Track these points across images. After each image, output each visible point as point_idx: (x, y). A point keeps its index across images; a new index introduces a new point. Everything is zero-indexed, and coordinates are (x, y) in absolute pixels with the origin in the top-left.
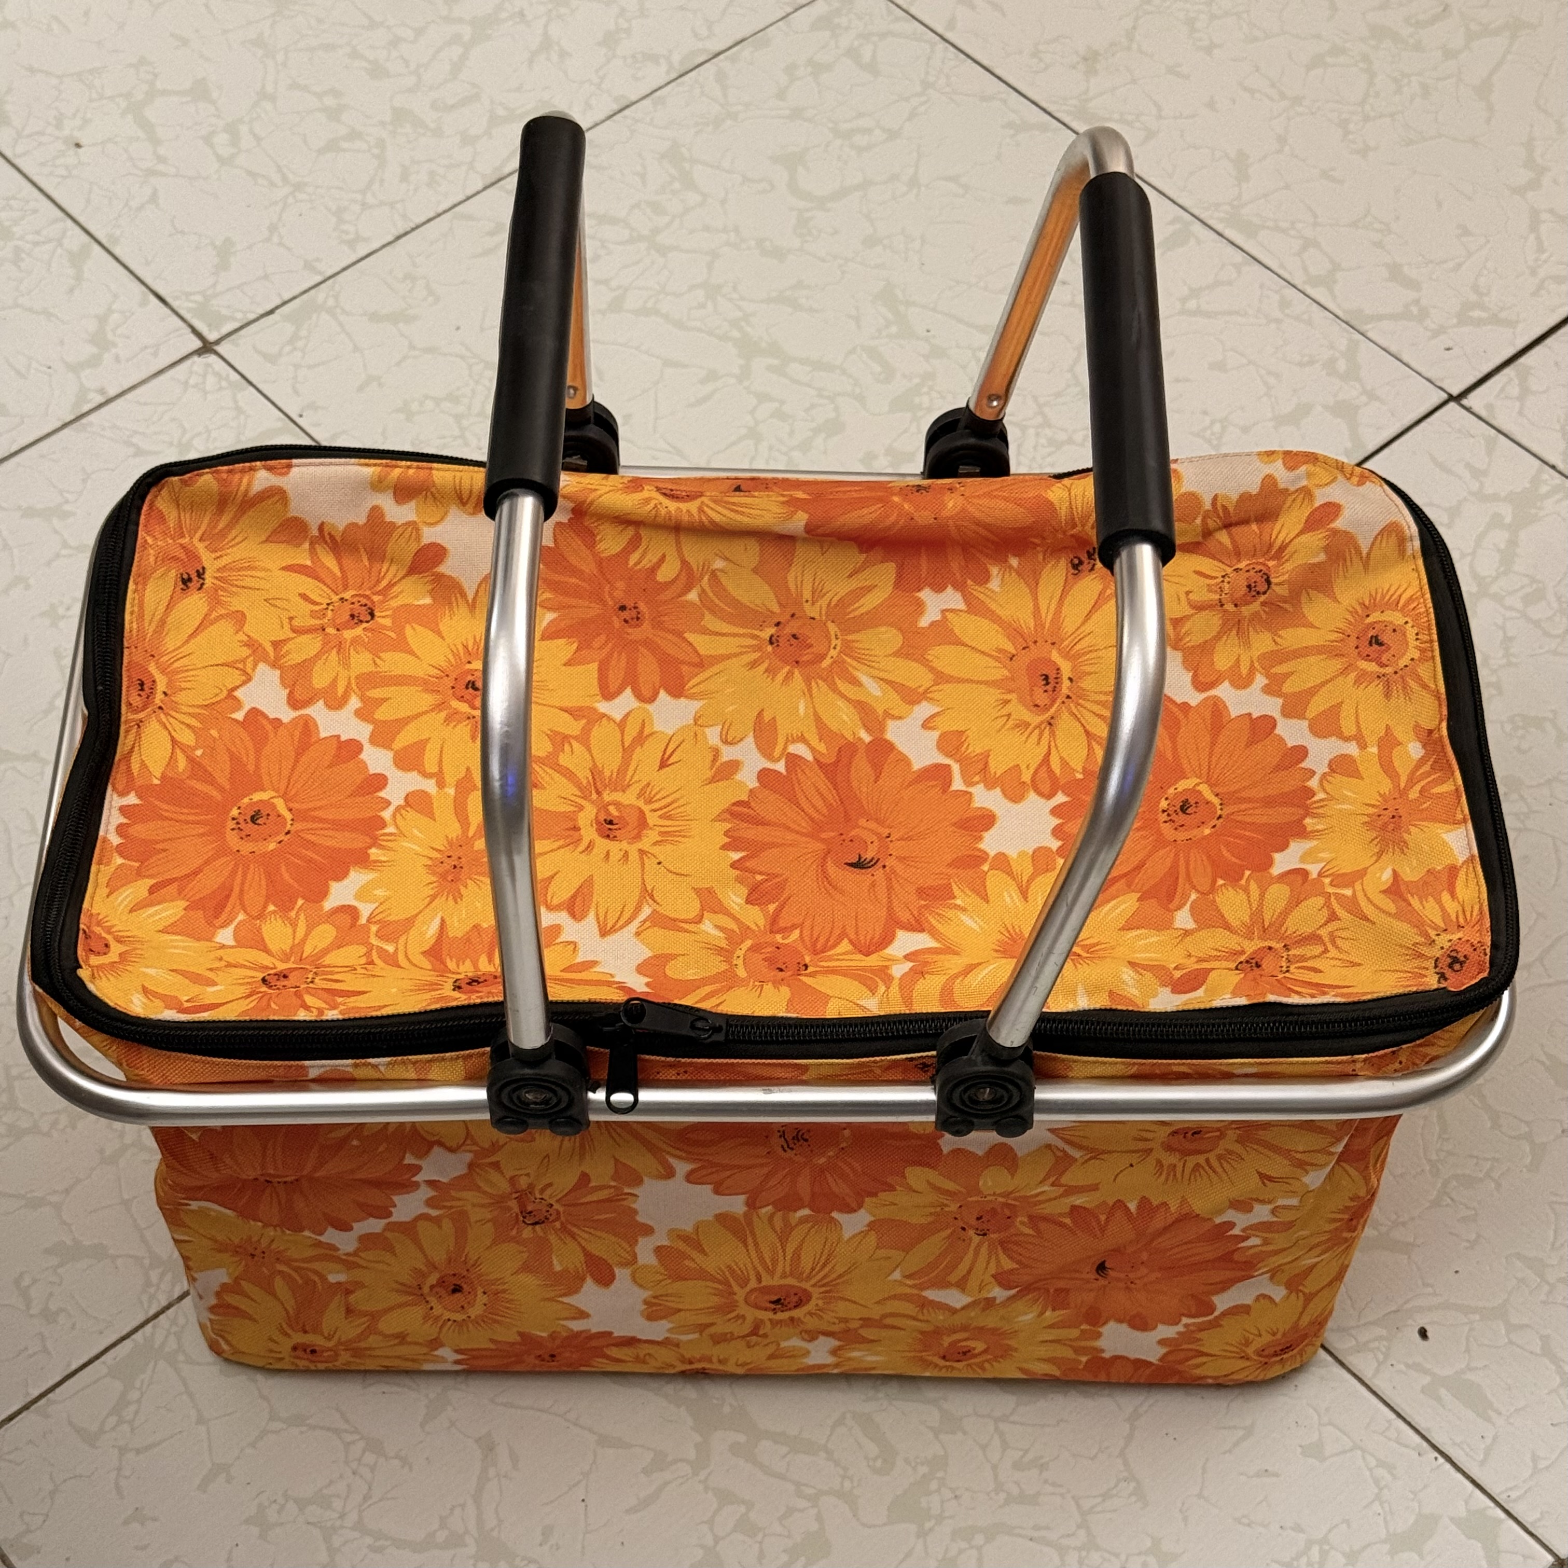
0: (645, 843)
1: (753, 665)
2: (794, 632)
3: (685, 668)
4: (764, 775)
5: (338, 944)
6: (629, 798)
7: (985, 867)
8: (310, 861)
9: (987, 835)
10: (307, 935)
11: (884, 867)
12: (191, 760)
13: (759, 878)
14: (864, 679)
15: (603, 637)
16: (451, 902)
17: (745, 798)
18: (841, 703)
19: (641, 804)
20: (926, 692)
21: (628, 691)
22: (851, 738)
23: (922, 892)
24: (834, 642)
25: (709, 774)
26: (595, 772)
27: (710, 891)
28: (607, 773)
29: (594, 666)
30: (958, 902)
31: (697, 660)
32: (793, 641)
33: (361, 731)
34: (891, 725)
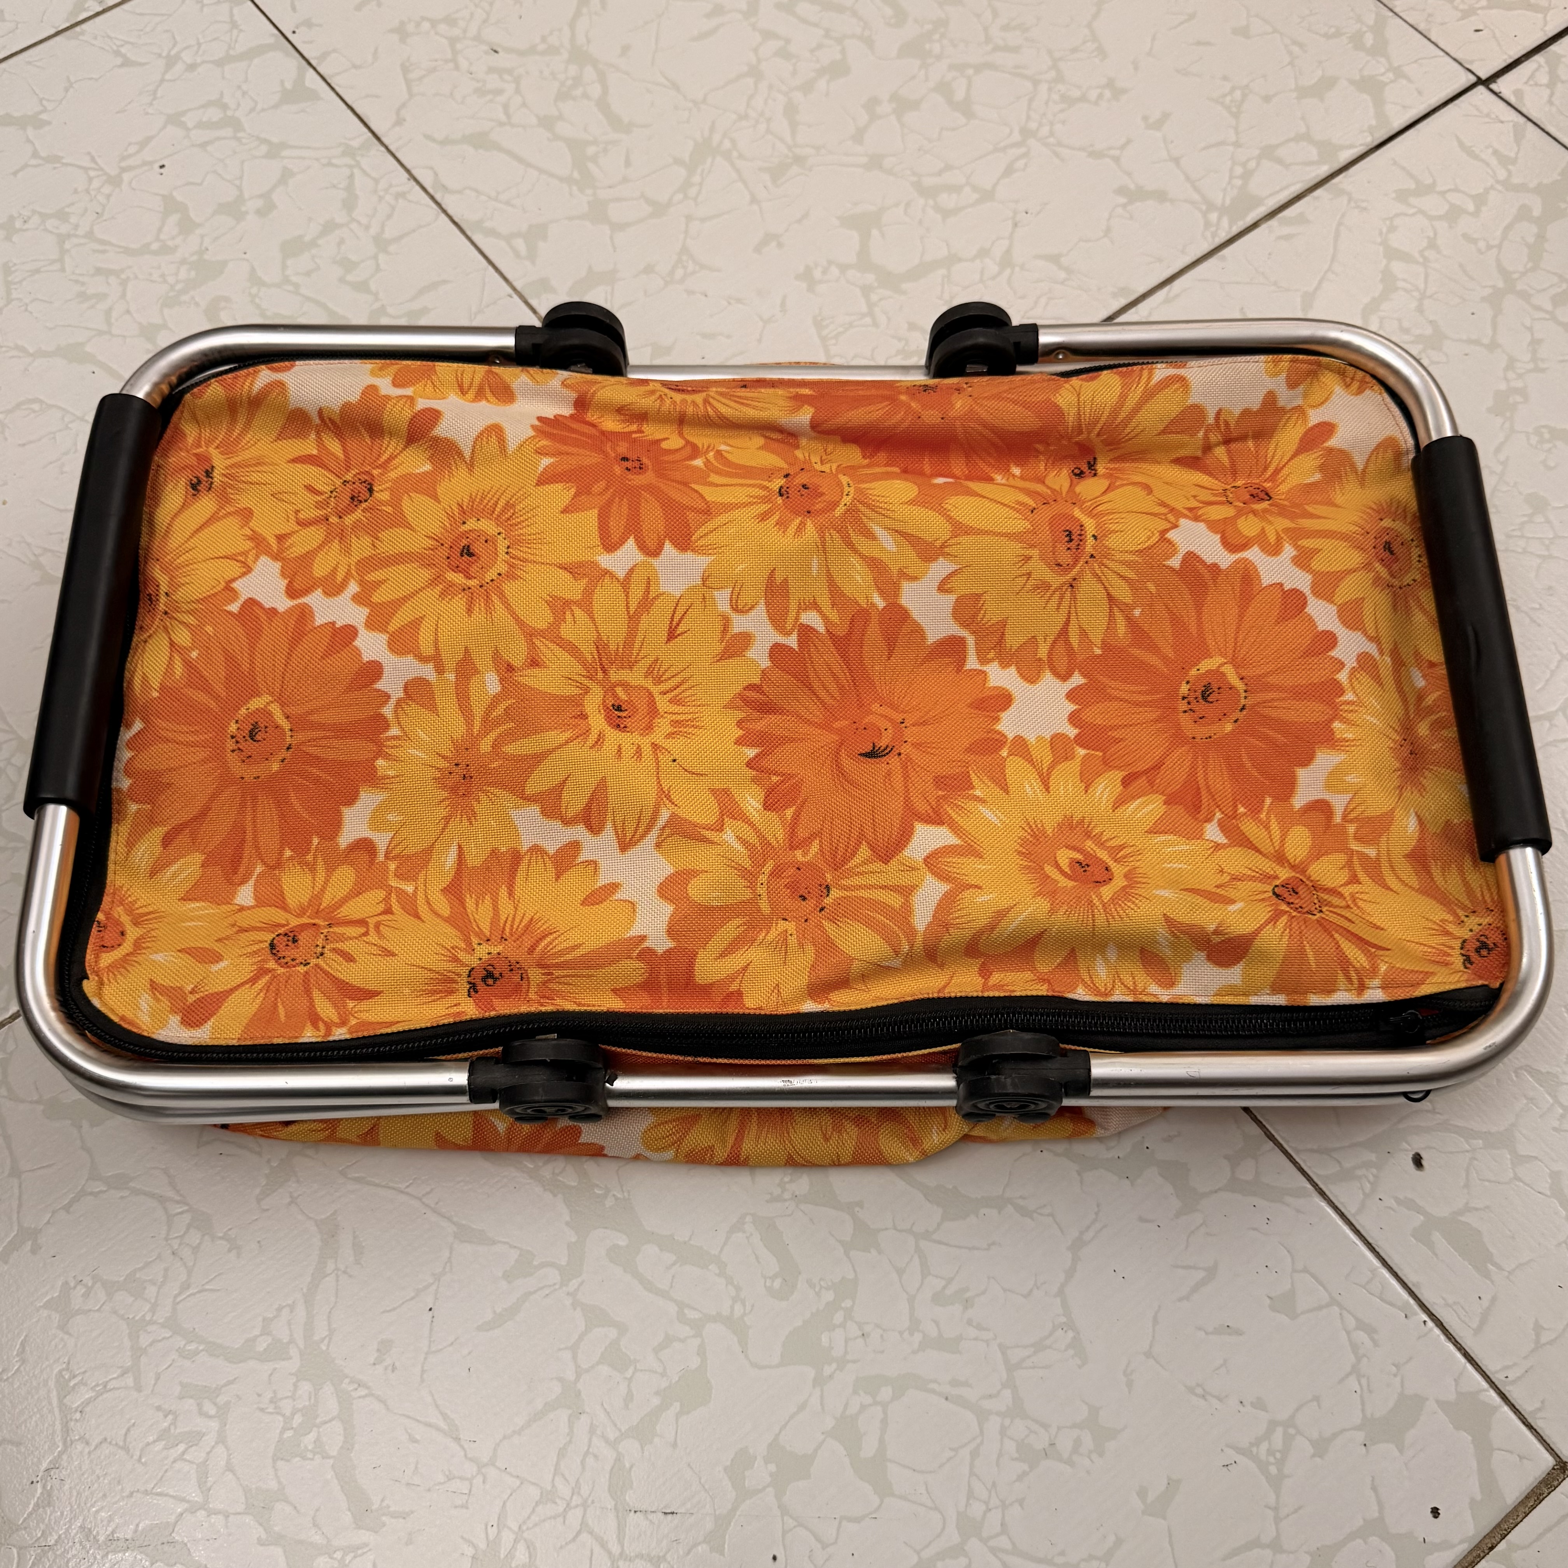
0: (658, 736)
1: (763, 517)
2: (804, 481)
3: (691, 515)
4: (777, 651)
5: (357, 892)
6: (636, 677)
7: (1004, 753)
8: (317, 781)
9: (1005, 716)
10: (326, 882)
11: (900, 754)
12: (188, 664)
13: (775, 779)
14: (878, 531)
15: (602, 484)
16: (465, 822)
17: (756, 680)
18: (854, 560)
19: (649, 684)
20: (943, 546)
21: (631, 542)
22: (863, 603)
23: (940, 781)
24: (846, 489)
25: (719, 648)
26: (600, 646)
27: (726, 792)
28: (613, 647)
29: (593, 514)
30: (978, 793)
31: (702, 505)
32: (804, 491)
33: (356, 616)
34: (906, 587)
